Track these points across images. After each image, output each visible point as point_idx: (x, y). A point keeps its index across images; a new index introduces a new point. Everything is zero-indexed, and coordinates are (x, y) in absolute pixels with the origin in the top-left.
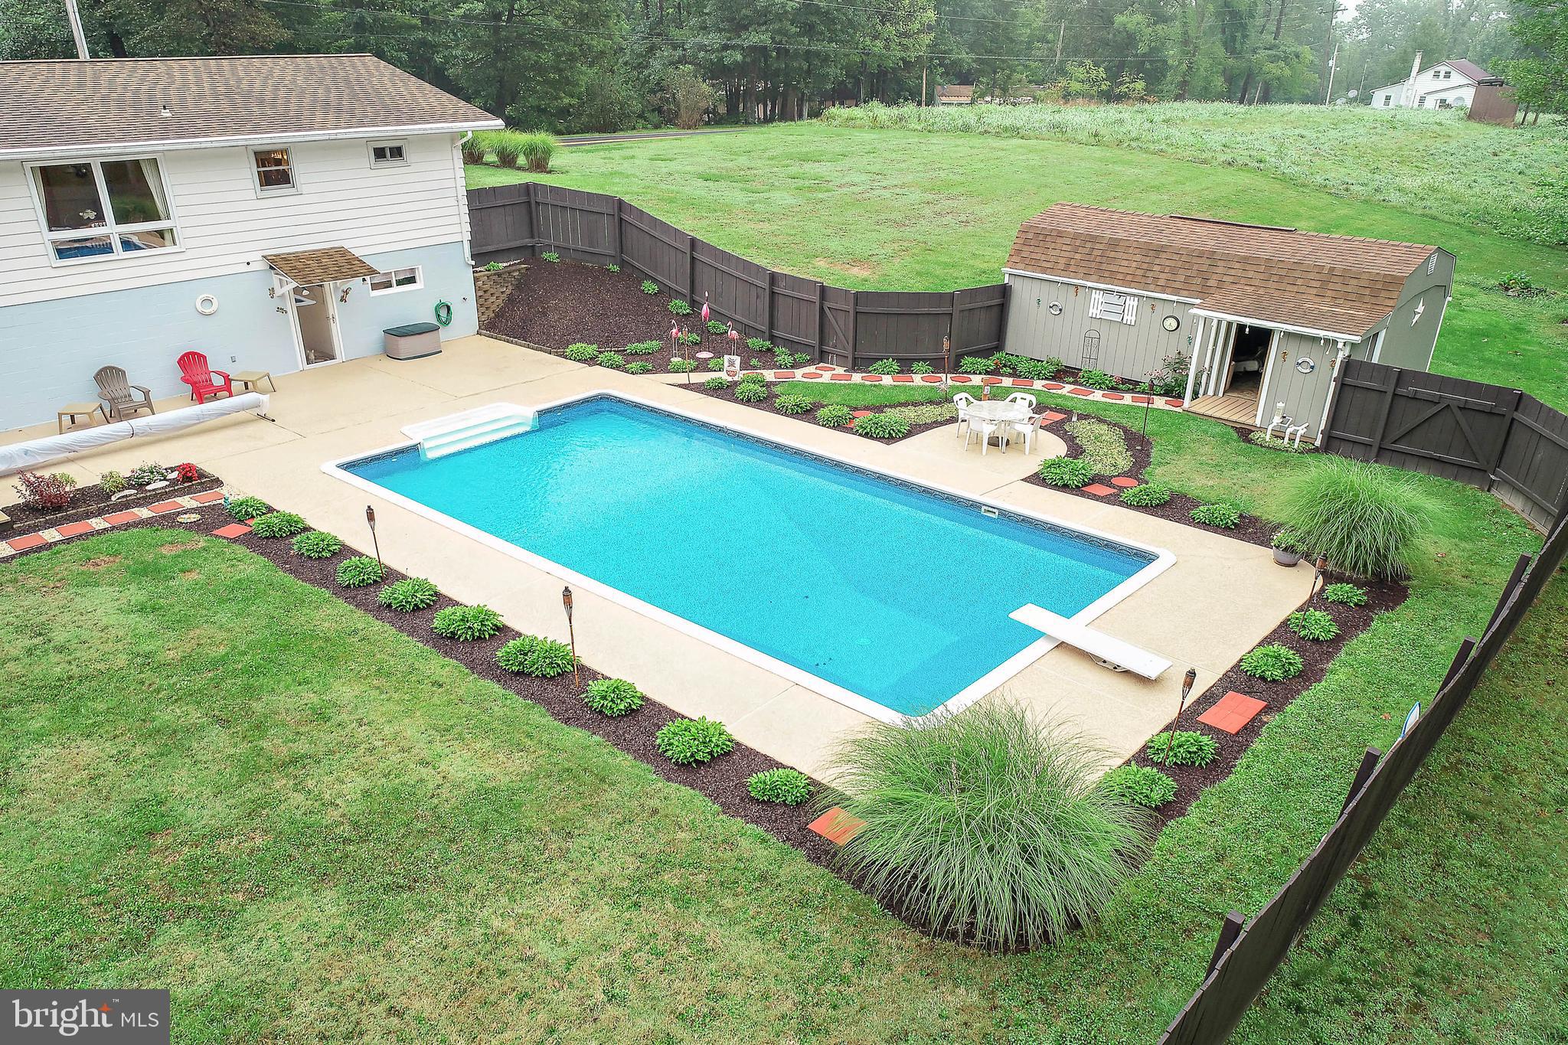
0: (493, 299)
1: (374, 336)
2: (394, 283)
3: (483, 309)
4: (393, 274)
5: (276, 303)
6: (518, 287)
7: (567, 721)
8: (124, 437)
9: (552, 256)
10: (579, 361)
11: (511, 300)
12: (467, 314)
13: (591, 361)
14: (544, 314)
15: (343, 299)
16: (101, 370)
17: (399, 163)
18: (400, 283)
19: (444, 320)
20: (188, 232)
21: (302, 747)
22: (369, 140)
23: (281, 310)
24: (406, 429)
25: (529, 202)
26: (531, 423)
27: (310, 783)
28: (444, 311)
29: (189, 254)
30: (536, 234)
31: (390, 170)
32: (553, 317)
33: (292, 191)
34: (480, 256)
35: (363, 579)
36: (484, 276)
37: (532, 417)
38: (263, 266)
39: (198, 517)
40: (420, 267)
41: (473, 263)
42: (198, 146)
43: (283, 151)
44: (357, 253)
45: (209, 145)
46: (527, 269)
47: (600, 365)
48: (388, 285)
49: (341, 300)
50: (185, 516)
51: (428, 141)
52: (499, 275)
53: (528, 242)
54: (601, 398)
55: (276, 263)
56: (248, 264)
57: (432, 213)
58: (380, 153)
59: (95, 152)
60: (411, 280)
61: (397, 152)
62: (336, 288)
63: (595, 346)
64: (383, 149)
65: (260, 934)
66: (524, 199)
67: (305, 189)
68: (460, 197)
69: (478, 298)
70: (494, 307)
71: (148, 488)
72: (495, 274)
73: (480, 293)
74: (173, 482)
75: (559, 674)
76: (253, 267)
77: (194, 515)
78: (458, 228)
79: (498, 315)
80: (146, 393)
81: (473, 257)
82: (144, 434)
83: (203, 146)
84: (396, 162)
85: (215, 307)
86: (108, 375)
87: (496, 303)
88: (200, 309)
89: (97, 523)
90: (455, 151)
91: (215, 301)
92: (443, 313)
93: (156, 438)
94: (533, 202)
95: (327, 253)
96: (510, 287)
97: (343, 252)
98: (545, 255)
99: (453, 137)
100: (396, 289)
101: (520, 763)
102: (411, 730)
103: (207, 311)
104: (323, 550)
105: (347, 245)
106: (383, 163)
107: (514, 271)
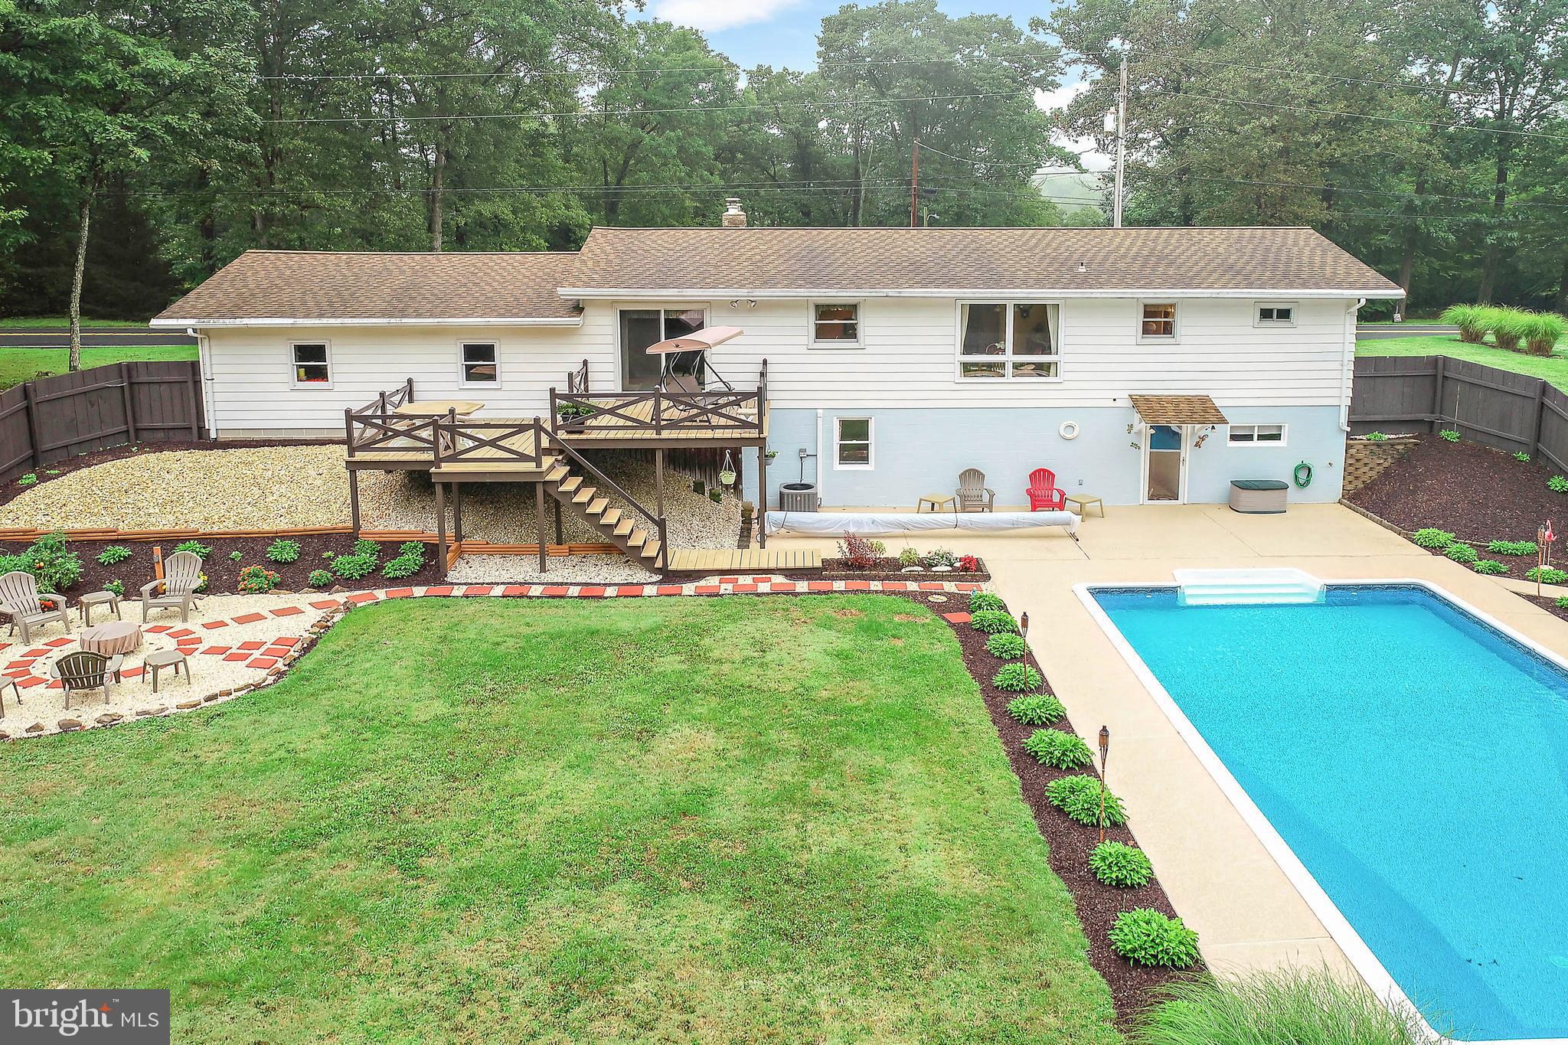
0: (1366, 469)
1: (1222, 486)
2: (1255, 437)
3: (1351, 478)
4: (1256, 428)
5: (1132, 438)
6: (1399, 461)
7: (1058, 870)
8: (949, 527)
9: (1452, 435)
10: (1425, 547)
11: (1386, 474)
12: (1331, 480)
13: (1437, 550)
14: (1414, 492)
15: (1198, 445)
16: (967, 471)
17: (1287, 324)
18: (1261, 437)
19: (1302, 481)
20: (1068, 367)
21: (833, 796)
22: (1257, 301)
23: (1135, 445)
24: (1177, 573)
25: (1435, 376)
26: (1317, 595)
27: (810, 826)
28: (1304, 474)
29: (1066, 385)
30: (1438, 408)
31: (1275, 329)
32: (1422, 497)
33: (1172, 341)
34: (1358, 424)
35: (1012, 685)
36: (1361, 444)
37: (1318, 589)
38: (1129, 403)
39: (945, 599)
40: (1287, 425)
41: (1349, 429)
42: (1090, 296)
43: (1171, 306)
44: (1218, 403)
45: (1098, 295)
46: (1416, 444)
47: (1445, 555)
48: (1250, 438)
49: (1196, 446)
50: (937, 596)
51: (1320, 306)
52: (1379, 446)
53: (1426, 417)
54: (1413, 588)
55: (1141, 404)
56: (1115, 400)
57: (1306, 375)
58: (1266, 314)
59: (1011, 296)
60: (1277, 437)
61: (1284, 314)
62: (1193, 433)
63: (1453, 535)
64: (1271, 310)
65: (668, 917)
66: (1430, 372)
67: (1183, 340)
68: (1345, 362)
69: (1347, 465)
70: (1365, 478)
71: (934, 569)
72: (1373, 445)
73: (1350, 461)
74: (955, 570)
75: (1093, 825)
76: (1118, 403)
77: (943, 597)
78: (1340, 391)
79: (1368, 487)
80: (992, 496)
81: (1350, 423)
82: (965, 527)
83: (1093, 296)
84: (1282, 323)
85: (1075, 434)
86: (972, 475)
87: (1369, 474)
88: (1062, 433)
89: (876, 585)
90: (1348, 317)
91: (1077, 429)
92: (1302, 476)
93: (975, 533)
94: (1440, 378)
95: (1189, 400)
96: (1390, 460)
97: (1205, 400)
98: (1443, 433)
99: (1349, 303)
100: (1256, 443)
101: (974, 884)
102: (920, 817)
103: (1068, 436)
104: (1006, 651)
105: (1212, 394)
106: (1268, 323)
107: (1398, 444)
